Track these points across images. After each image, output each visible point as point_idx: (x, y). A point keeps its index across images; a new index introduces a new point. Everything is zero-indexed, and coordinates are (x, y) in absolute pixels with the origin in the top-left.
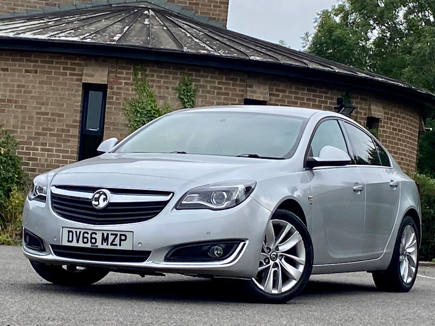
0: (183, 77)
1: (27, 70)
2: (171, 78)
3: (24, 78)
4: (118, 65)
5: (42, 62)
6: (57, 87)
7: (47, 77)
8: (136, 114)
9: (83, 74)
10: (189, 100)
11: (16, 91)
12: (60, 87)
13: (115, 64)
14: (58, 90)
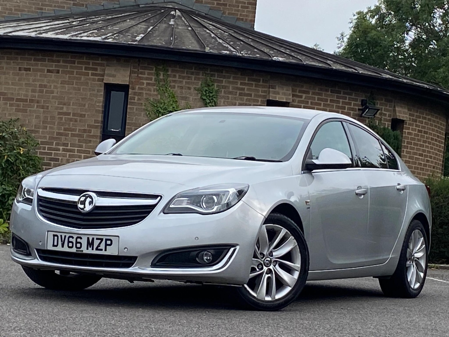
0: (205, 77)
1: (49, 70)
2: (193, 79)
3: (46, 77)
4: (140, 65)
5: (64, 62)
6: (80, 87)
7: (69, 77)
8: (157, 114)
9: (104, 74)
10: (211, 101)
11: (38, 91)
12: (82, 87)
13: (137, 65)
14: (80, 90)
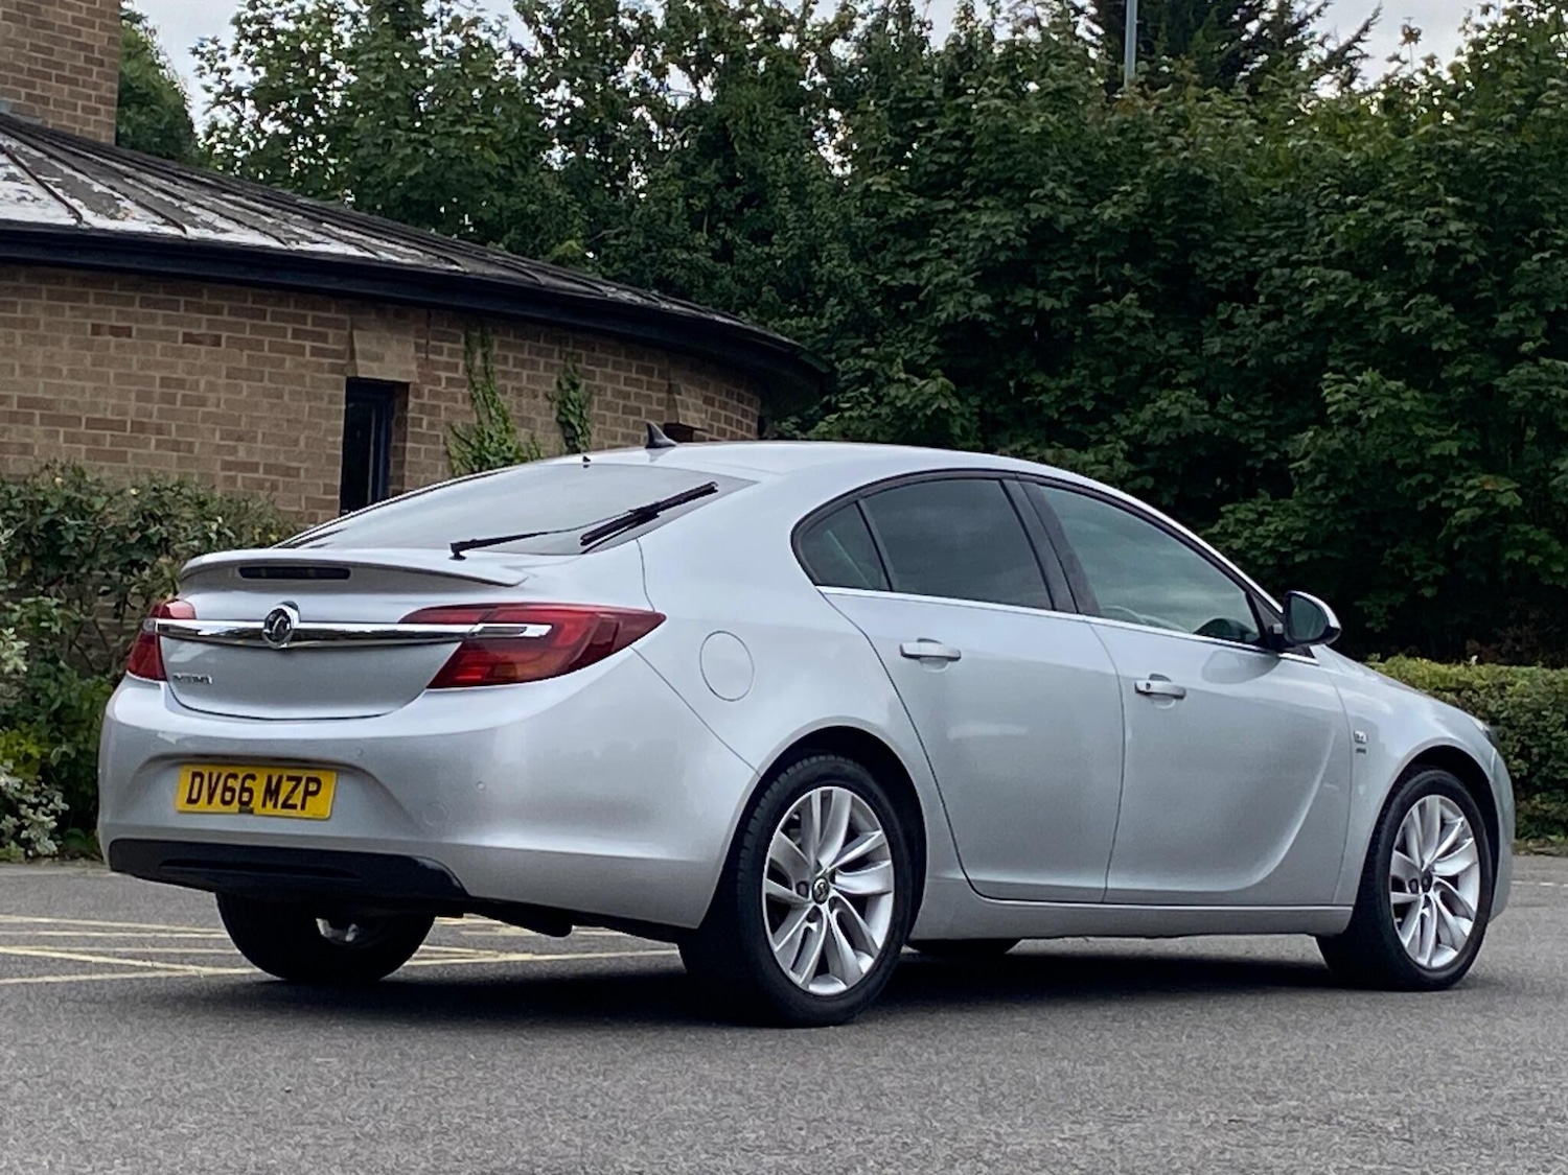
1: (192, 334)
3: (181, 357)
4: (432, 330)
5: (233, 311)
6: (279, 386)
7: (249, 359)
11: (156, 396)
12: (288, 389)
13: (423, 326)
14: (280, 397)
